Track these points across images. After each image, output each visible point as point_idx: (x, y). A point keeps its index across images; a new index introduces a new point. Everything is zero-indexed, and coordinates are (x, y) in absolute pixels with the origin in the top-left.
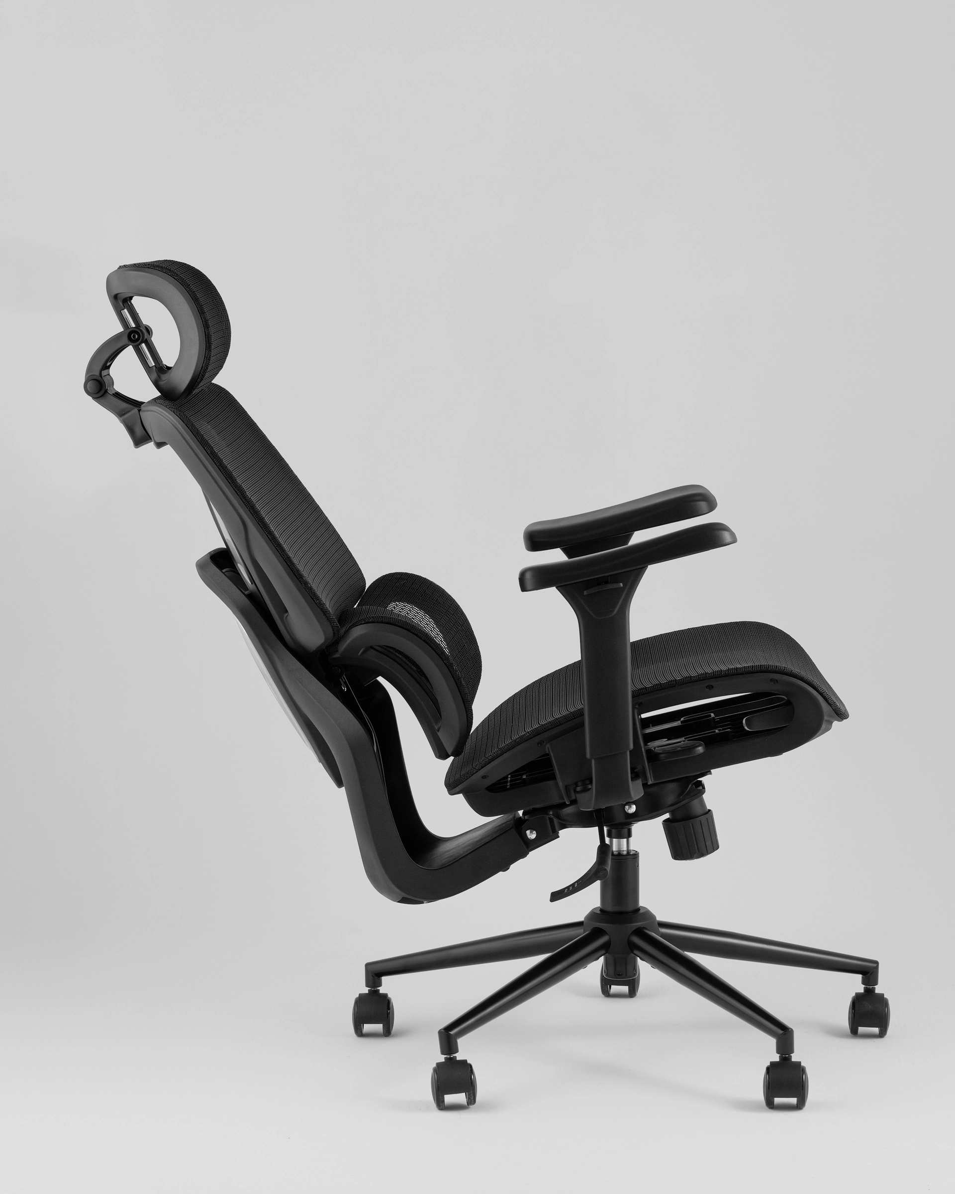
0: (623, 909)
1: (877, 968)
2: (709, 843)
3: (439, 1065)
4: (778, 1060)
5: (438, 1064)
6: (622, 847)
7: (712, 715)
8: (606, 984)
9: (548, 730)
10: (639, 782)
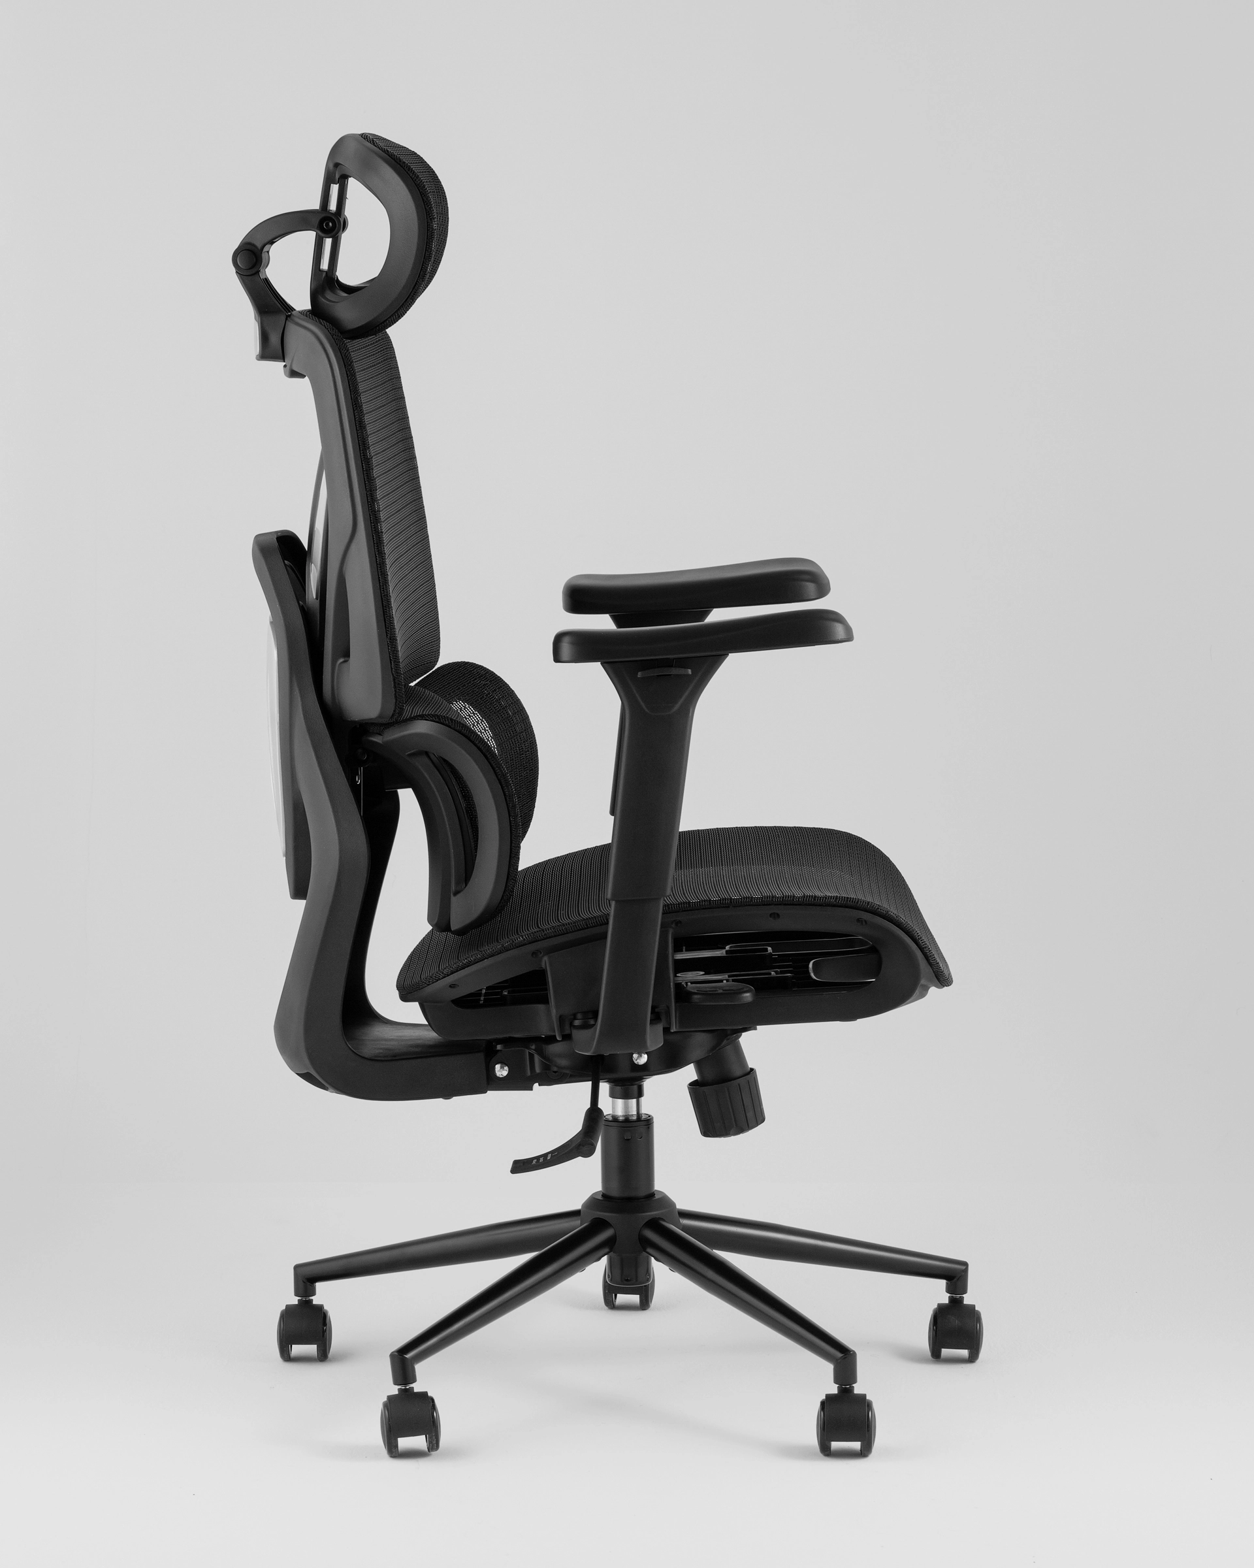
0: (633, 1194)
1: (966, 1271)
2: (750, 1114)
3: (391, 1399)
4: (837, 1392)
5: (389, 1397)
6: (630, 1110)
7: (770, 949)
8: (610, 1292)
9: (550, 937)
10: (659, 1028)
